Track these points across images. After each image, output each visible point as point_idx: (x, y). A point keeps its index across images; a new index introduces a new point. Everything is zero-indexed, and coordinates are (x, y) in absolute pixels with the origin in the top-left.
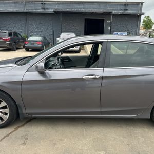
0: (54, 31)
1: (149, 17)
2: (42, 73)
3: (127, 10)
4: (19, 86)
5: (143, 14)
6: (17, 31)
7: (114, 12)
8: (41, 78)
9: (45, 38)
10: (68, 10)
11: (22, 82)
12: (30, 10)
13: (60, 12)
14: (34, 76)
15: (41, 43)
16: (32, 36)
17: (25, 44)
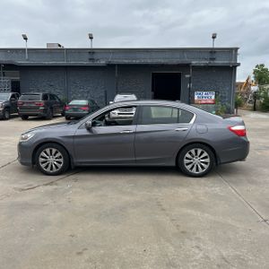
0: (106, 92)
1: (262, 65)
2: (89, 129)
3: (214, 59)
4: (72, 140)
5: (239, 64)
6: (53, 92)
7: (194, 62)
8: (88, 133)
9: (93, 102)
10: (126, 61)
11: (74, 137)
12: (72, 63)
13: (115, 65)
14: (84, 132)
15: (87, 108)
16: (75, 99)
17: (65, 110)
